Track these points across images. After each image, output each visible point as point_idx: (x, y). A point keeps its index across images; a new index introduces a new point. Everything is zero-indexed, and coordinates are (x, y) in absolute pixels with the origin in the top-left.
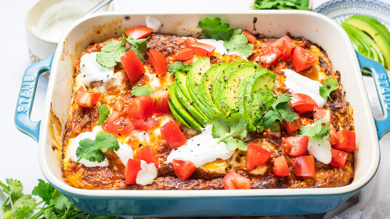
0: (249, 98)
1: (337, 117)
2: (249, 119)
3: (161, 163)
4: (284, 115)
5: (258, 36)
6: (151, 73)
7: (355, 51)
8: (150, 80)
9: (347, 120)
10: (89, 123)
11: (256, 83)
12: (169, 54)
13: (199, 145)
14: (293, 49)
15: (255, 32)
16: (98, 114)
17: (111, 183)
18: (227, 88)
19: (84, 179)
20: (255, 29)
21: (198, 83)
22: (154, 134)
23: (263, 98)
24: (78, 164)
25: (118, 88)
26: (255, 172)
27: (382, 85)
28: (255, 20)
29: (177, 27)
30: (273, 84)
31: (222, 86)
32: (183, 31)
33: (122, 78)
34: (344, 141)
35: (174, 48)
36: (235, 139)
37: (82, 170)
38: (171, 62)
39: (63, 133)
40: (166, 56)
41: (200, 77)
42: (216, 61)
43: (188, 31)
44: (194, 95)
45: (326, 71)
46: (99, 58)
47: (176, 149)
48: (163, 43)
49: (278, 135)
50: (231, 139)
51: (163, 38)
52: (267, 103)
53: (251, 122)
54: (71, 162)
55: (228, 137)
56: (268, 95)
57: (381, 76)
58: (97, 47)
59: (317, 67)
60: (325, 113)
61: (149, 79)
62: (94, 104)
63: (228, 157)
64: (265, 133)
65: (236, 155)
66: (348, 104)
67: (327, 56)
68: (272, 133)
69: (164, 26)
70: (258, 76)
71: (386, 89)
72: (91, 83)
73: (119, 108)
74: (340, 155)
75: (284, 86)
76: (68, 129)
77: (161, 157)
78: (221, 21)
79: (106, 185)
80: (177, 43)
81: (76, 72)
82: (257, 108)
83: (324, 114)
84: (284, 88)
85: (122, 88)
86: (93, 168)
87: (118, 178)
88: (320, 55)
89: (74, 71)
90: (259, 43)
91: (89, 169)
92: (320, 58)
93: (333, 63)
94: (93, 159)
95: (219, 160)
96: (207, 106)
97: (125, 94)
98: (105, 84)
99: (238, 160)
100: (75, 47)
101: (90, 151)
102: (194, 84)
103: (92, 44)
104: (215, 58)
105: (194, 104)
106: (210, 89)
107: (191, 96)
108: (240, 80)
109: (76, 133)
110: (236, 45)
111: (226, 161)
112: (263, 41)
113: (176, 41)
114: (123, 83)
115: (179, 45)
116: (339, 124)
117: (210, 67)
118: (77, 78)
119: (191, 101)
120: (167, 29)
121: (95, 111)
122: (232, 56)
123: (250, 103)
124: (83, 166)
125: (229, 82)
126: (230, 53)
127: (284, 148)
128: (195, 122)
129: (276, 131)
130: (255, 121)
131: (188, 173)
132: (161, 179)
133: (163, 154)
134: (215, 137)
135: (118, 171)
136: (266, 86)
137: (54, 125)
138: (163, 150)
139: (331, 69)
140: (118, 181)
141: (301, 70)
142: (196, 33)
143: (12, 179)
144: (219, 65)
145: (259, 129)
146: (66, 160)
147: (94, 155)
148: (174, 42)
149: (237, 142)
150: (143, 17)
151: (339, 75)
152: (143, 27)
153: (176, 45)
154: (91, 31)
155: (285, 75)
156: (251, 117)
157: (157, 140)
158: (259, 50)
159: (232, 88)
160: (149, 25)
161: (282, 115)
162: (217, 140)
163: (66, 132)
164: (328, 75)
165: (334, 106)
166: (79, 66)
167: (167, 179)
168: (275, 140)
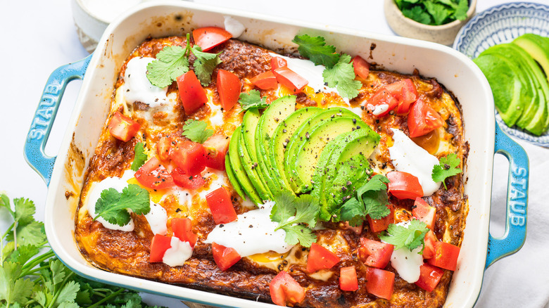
0: (331, 173)
1: (446, 213)
2: (325, 202)
3: (199, 241)
4: (372, 207)
5: (373, 68)
6: (215, 103)
7: (496, 123)
8: (211, 115)
9: (458, 222)
10: (121, 163)
11: (347, 149)
12: (247, 75)
13: (251, 226)
14: (413, 104)
15: (370, 61)
16: (134, 152)
17: (131, 256)
18: (306, 149)
19: (99, 244)
20: (371, 57)
21: (270, 136)
22: (198, 198)
23: (352, 174)
24: (95, 221)
25: (168, 118)
26: (316, 276)
27: (516, 185)
28: (373, 47)
29: (266, 36)
30: (371, 151)
31: (301, 146)
32: (273, 42)
33: (175, 103)
34: (441, 258)
35: (255, 67)
36: (299, 227)
37: (99, 231)
38: (247, 88)
39: (85, 171)
40: (242, 78)
41: (275, 126)
42: (305, 101)
43: (280, 43)
44: (260, 154)
45: (452, 139)
46: (150, 70)
47: (221, 226)
48: (241, 58)
49: (358, 230)
50: (295, 227)
51: (243, 49)
52: (354, 183)
53: (326, 206)
54: (88, 215)
55: (291, 224)
56: (359, 170)
57: (520, 170)
58: (153, 47)
59: (442, 132)
60: (429, 211)
61: (210, 113)
62: (132, 137)
63: (284, 251)
64: (342, 225)
65: (296, 248)
66: (465, 199)
67: (461, 113)
68: (351, 227)
69: (248, 32)
70: (353, 139)
71: (520, 192)
72: (135, 103)
73: (162, 151)
74: (431, 275)
75: (388, 153)
76: (92, 167)
77: (201, 232)
78: (324, 42)
79: (125, 258)
80: (260, 60)
81: (119, 80)
82: (339, 188)
83: (426, 212)
84: (388, 156)
85: (173, 118)
86: (113, 231)
87: (142, 250)
88: (452, 111)
89: (116, 78)
90: (372, 77)
91: (108, 232)
92: (450, 116)
93: (466, 127)
94: (113, 221)
95: (272, 253)
96: (273, 174)
97: (176, 127)
98: (152, 110)
99: (298, 255)
100: (123, 43)
101: (112, 209)
102: (265, 136)
103: (149, 39)
104: (305, 96)
105: (258, 168)
106: (285, 147)
107: (257, 154)
108: (328, 139)
109: (101, 175)
110: (339, 77)
111: (282, 256)
112: (379, 77)
113: (260, 57)
114: (175, 111)
115: (263, 65)
116: (447, 224)
117: (293, 111)
118: (118, 90)
119: (256, 161)
120: (251, 36)
121: (132, 147)
122: (328, 95)
123: (331, 180)
124: (101, 226)
125: (312, 141)
126: (329, 90)
127: (360, 252)
128: (254, 192)
129: (356, 226)
130: (332, 207)
131: (229, 263)
132: (195, 262)
133: (204, 229)
134: (274, 219)
135: (144, 239)
136: (361, 153)
137: (73, 164)
138: (205, 222)
139: (460, 136)
140: (141, 254)
141: (415, 135)
142: (291, 47)
143: (22, 199)
144: (307, 110)
145: (334, 218)
146: (82, 211)
147: (116, 216)
148: (257, 59)
149: (302, 231)
150: (221, 16)
151: (468, 150)
152: (220, 30)
153: (259, 62)
154: (149, 22)
155: (394, 137)
156: (327, 200)
157: (201, 207)
158: (370, 90)
159: (315, 151)
160: (228, 28)
161: (368, 207)
162: (276, 224)
163: (90, 171)
164: (453, 145)
165: (447, 197)
166: (124, 73)
167: (203, 264)
168: (352, 236)
